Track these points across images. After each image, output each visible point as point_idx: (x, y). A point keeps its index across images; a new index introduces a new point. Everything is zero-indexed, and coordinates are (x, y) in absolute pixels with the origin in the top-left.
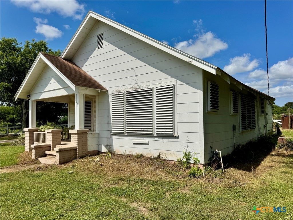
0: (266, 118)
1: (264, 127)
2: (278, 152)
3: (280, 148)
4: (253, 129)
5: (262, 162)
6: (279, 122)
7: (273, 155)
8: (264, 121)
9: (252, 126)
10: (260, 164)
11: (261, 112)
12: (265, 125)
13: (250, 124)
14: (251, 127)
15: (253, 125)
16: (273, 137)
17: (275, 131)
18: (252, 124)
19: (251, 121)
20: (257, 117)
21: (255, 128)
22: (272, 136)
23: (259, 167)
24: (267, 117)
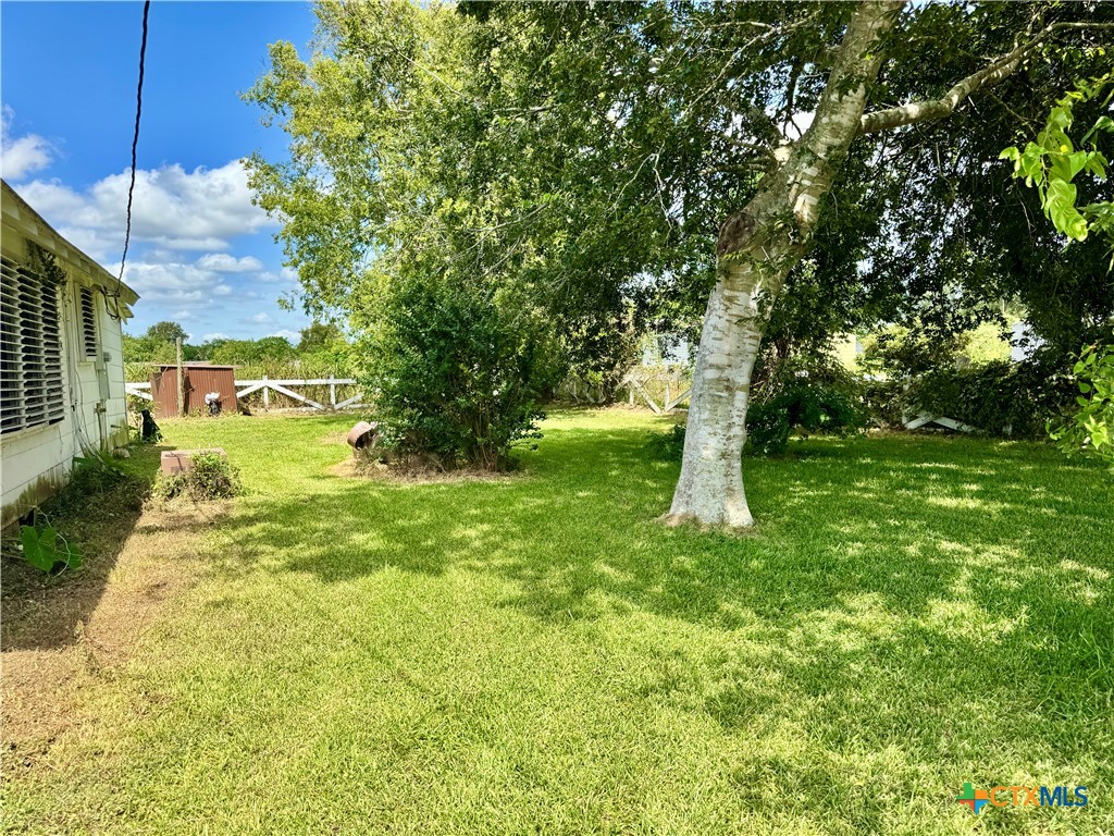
0: (100, 371)
1: (96, 411)
2: (166, 511)
3: (171, 496)
4: (52, 422)
5: (113, 577)
6: (143, 390)
7: (149, 530)
8: (95, 385)
9: (47, 410)
10: (102, 590)
11: (84, 348)
12: (98, 405)
13: (40, 400)
14: (42, 416)
15: (51, 406)
16: (130, 450)
17: (133, 429)
18: (49, 399)
19: (44, 385)
20: (69, 366)
21: (62, 419)
22: (124, 447)
23: (105, 608)
24: (106, 371)
